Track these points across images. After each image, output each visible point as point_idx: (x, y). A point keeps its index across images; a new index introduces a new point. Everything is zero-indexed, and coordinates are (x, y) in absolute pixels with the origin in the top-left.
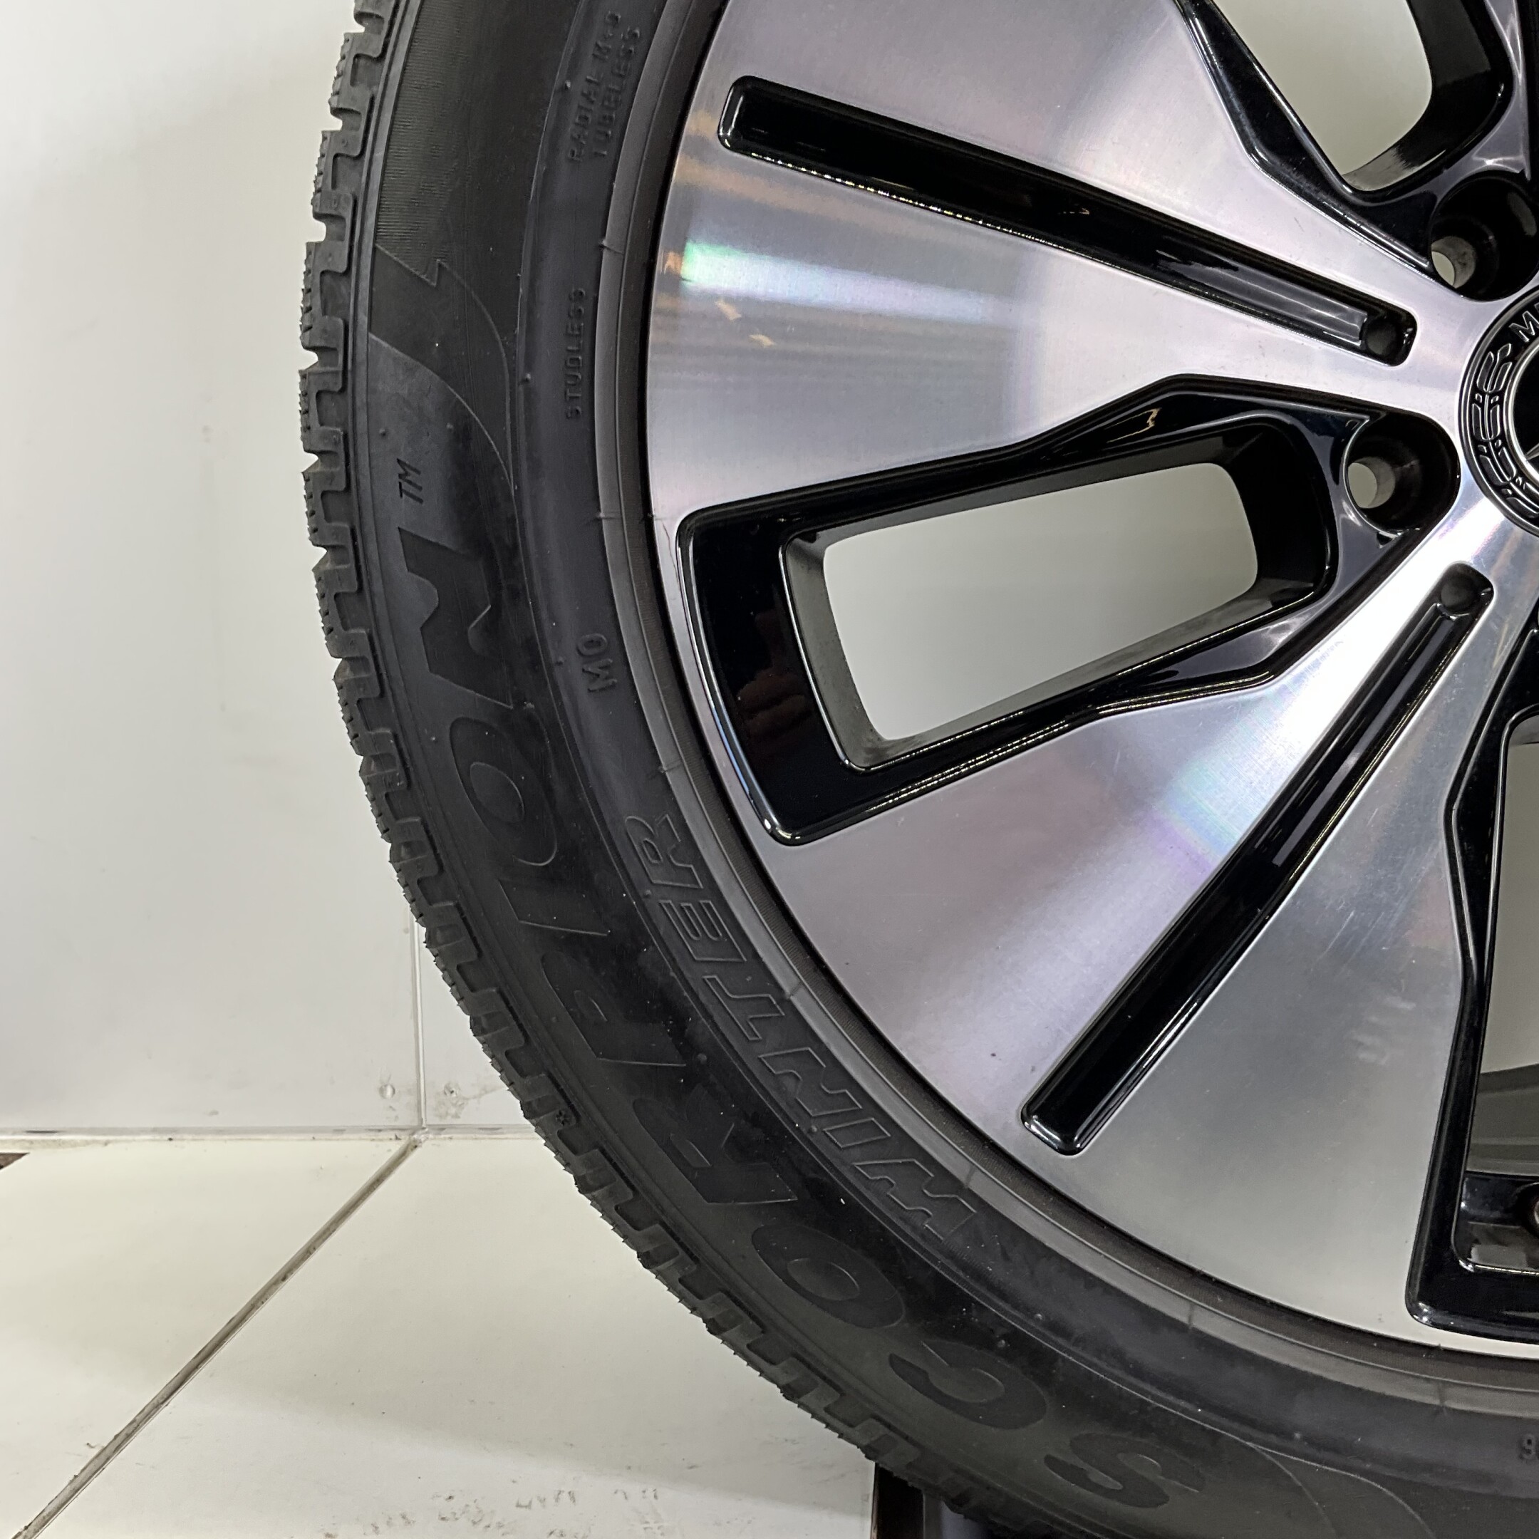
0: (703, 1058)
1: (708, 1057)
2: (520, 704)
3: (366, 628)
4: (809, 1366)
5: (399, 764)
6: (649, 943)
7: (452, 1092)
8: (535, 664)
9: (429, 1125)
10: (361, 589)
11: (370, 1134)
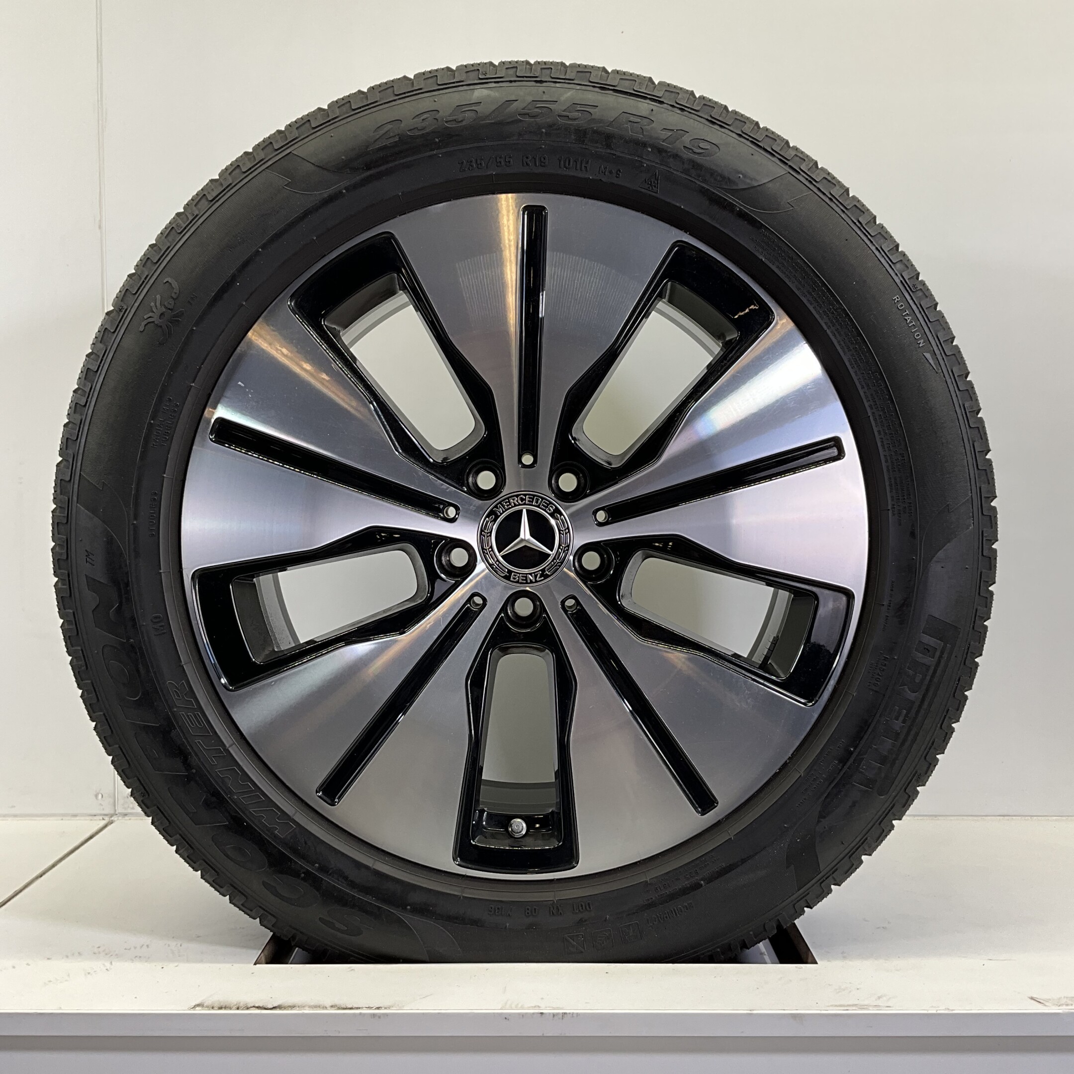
0: (194, 771)
1: (196, 770)
2: (128, 639)
3: (72, 609)
4: (235, 888)
5: (83, 661)
6: (175, 728)
8: (134, 625)
9: (119, 813)
10: (71, 596)
11: (91, 818)
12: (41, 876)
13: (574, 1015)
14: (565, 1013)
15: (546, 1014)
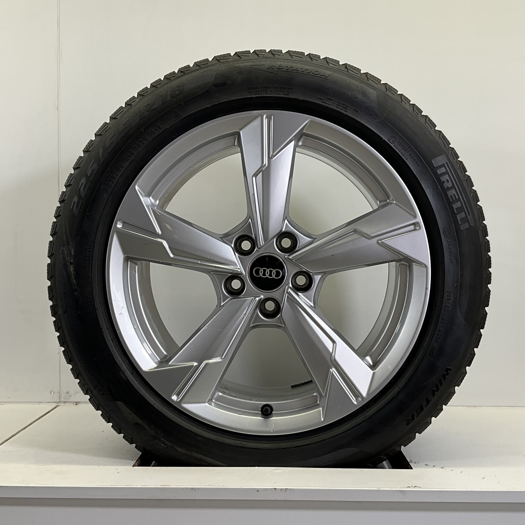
7: (68, 393)
9: (62, 401)
11: (48, 403)
12: (24, 429)
13: (291, 490)
14: (287, 489)
15: (277, 489)
